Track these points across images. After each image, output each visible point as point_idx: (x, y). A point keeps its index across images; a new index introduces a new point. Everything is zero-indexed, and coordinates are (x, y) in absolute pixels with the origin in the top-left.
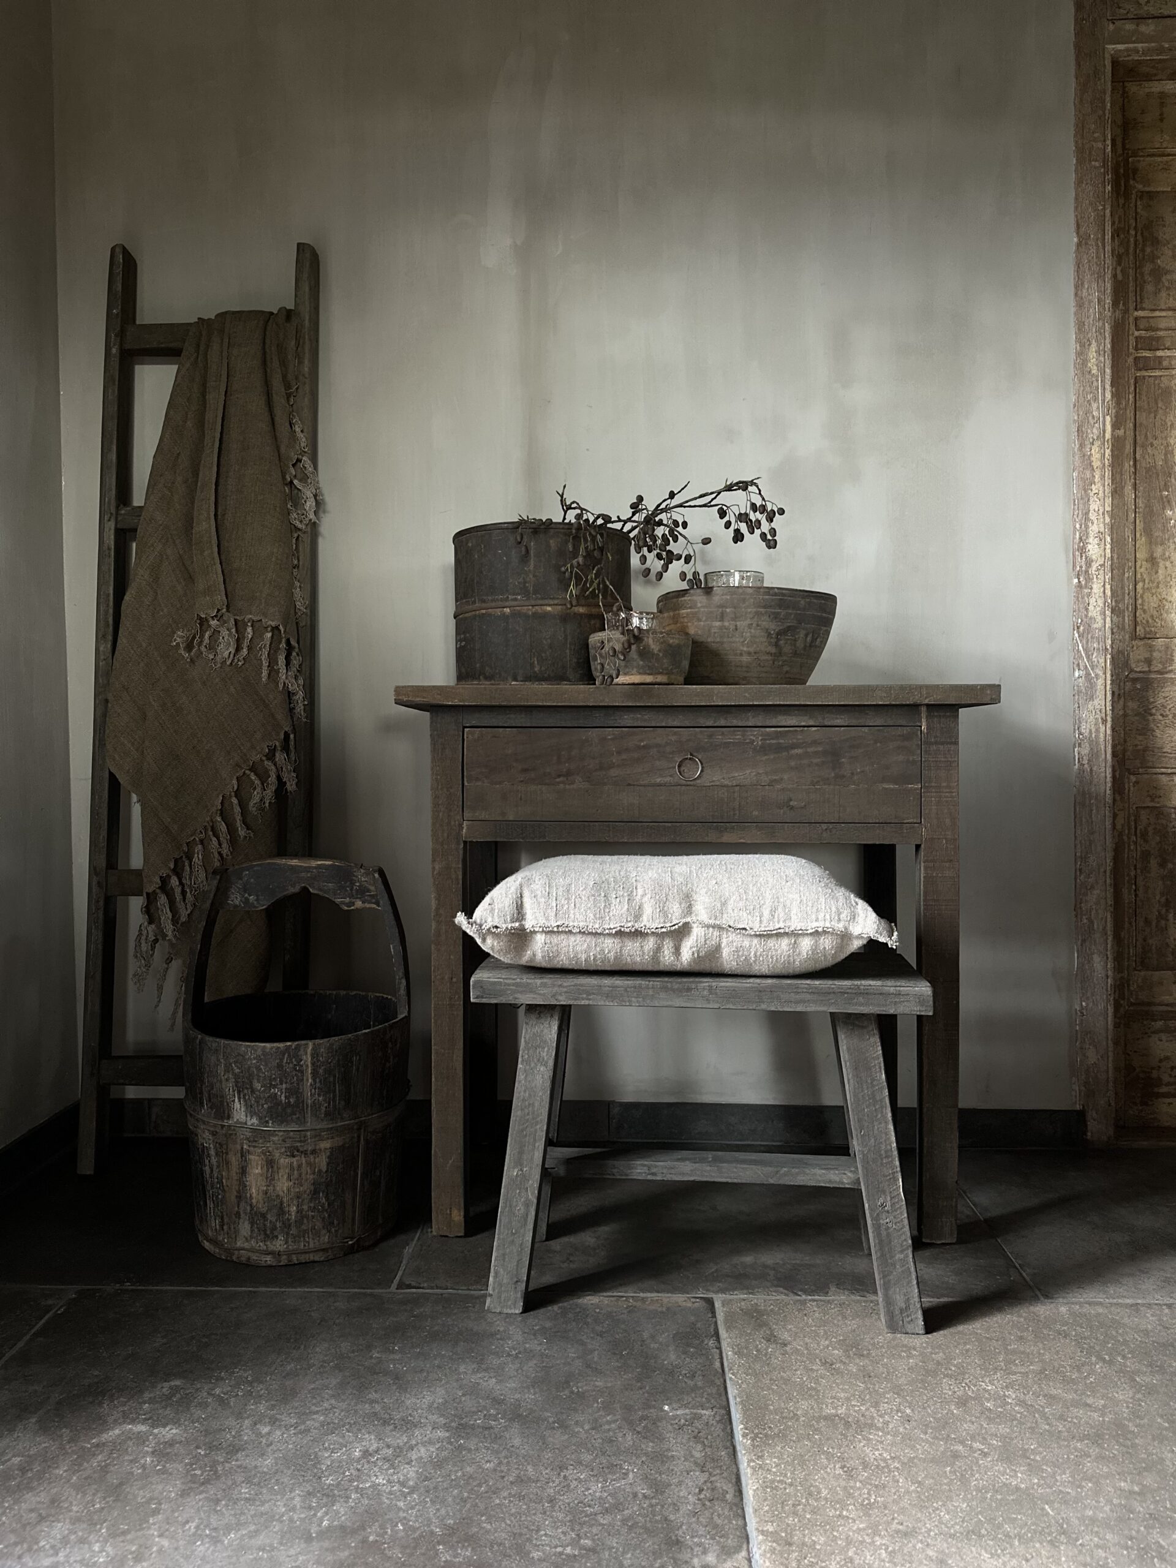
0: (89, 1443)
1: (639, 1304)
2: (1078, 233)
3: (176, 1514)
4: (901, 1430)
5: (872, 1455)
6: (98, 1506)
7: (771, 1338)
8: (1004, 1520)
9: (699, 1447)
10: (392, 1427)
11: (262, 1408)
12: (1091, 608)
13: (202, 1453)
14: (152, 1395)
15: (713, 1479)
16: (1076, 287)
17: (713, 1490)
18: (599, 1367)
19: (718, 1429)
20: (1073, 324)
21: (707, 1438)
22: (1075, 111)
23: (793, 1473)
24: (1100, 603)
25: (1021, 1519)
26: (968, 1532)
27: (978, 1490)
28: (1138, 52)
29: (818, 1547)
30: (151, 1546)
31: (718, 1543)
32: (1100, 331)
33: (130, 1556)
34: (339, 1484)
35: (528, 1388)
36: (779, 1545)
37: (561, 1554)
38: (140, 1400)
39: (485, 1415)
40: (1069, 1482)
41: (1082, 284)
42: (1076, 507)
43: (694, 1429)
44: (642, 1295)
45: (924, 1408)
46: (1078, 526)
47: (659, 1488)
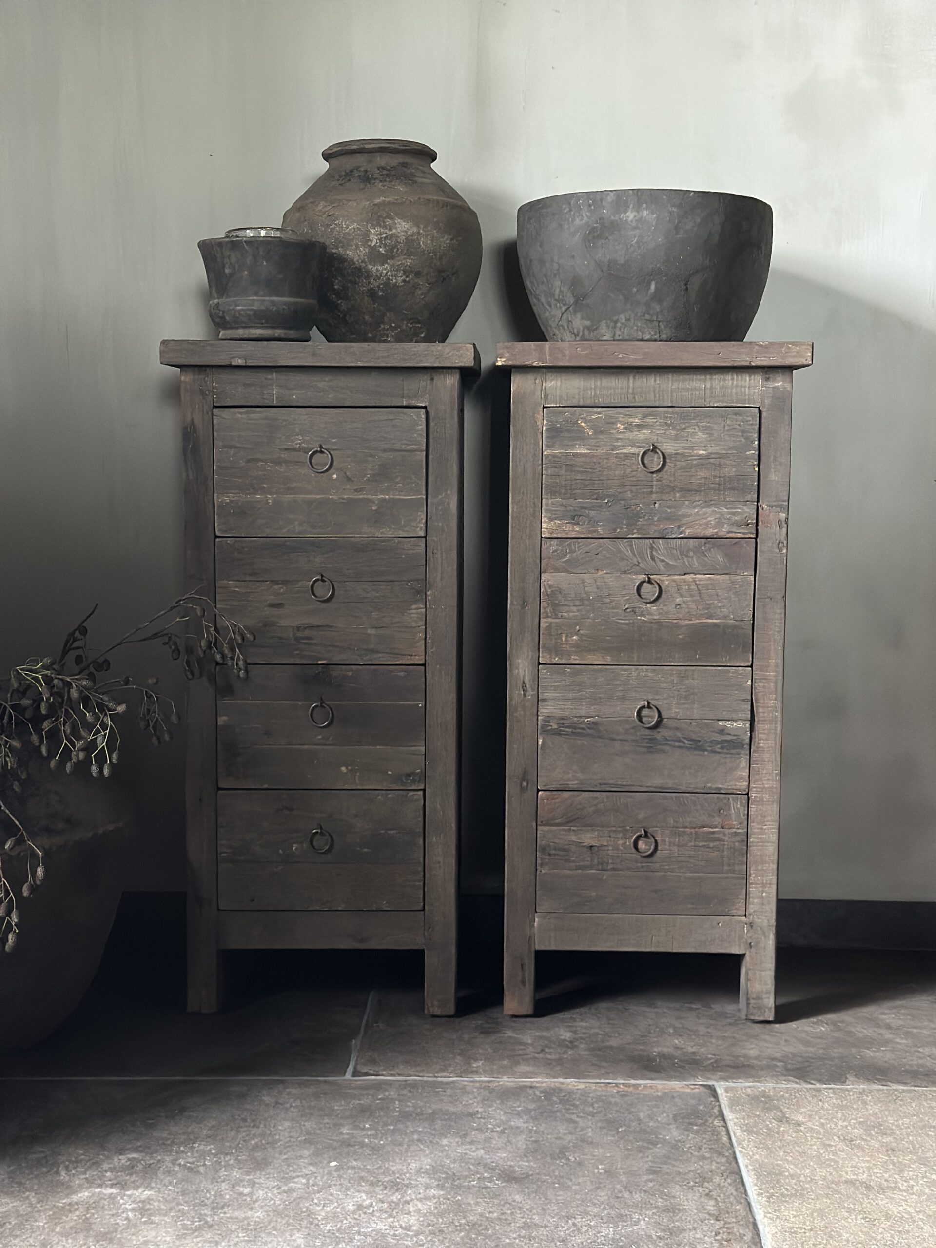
0: (60, 1203)
1: (631, 1089)
4: (927, 1191)
5: (894, 1209)
7: (782, 1119)
9: (712, 1203)
10: (381, 1187)
11: (236, 1174)
13: (186, 1208)
14: (111, 1166)
15: (726, 1226)
17: (729, 1233)
18: (595, 1141)
19: (731, 1190)
21: (719, 1196)
23: (812, 1222)
34: (339, 1230)
35: (520, 1157)
38: (100, 1169)
39: (479, 1178)
43: (704, 1189)
44: (632, 1082)
47: (673, 1232)
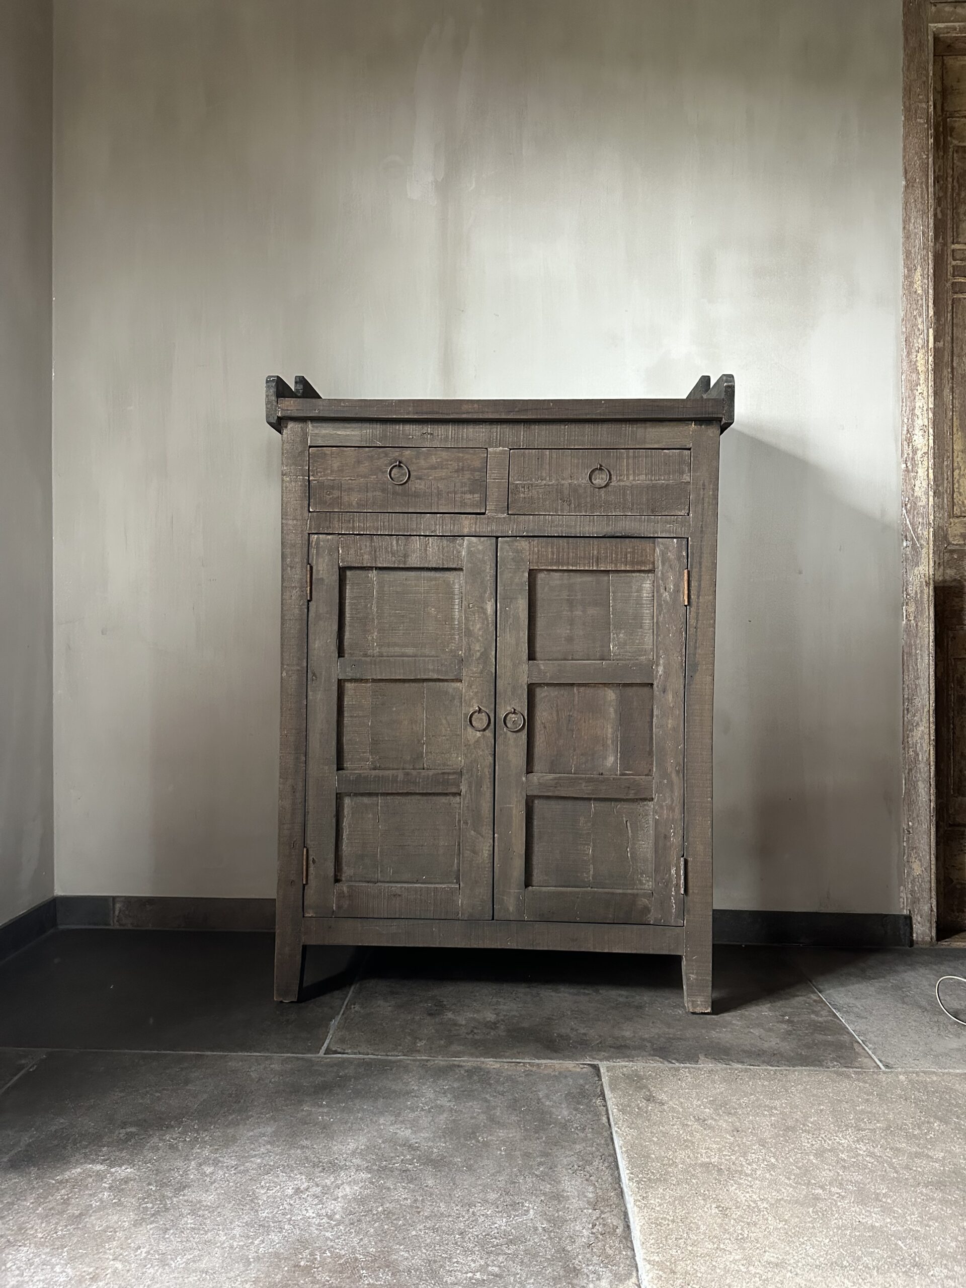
0: (54, 1180)
1: (534, 1069)
2: (906, 178)
3: (129, 1241)
4: (768, 1175)
5: (743, 1197)
6: (60, 1233)
7: (649, 1099)
8: (863, 1253)
9: (591, 1189)
10: (320, 1169)
11: (206, 1153)
12: (917, 488)
13: (154, 1189)
14: (110, 1140)
15: (603, 1216)
16: (904, 221)
17: (604, 1225)
18: (501, 1121)
19: (608, 1175)
20: (901, 253)
21: (597, 1181)
22: (904, 77)
23: (674, 1212)
24: (925, 484)
25: (878, 1253)
26: (832, 1264)
27: (838, 1228)
28: (955, 29)
29: (699, 1275)
30: (107, 1268)
31: (611, 1271)
32: (925, 259)
33: (88, 1277)
34: (274, 1216)
35: (440, 1138)
36: (665, 1273)
37: (471, 1278)
38: (100, 1144)
39: (402, 1160)
40: (918, 1221)
41: (910, 219)
42: (904, 404)
43: (586, 1173)
44: (537, 1061)
45: (787, 1158)
46: (906, 420)
47: (557, 1223)
